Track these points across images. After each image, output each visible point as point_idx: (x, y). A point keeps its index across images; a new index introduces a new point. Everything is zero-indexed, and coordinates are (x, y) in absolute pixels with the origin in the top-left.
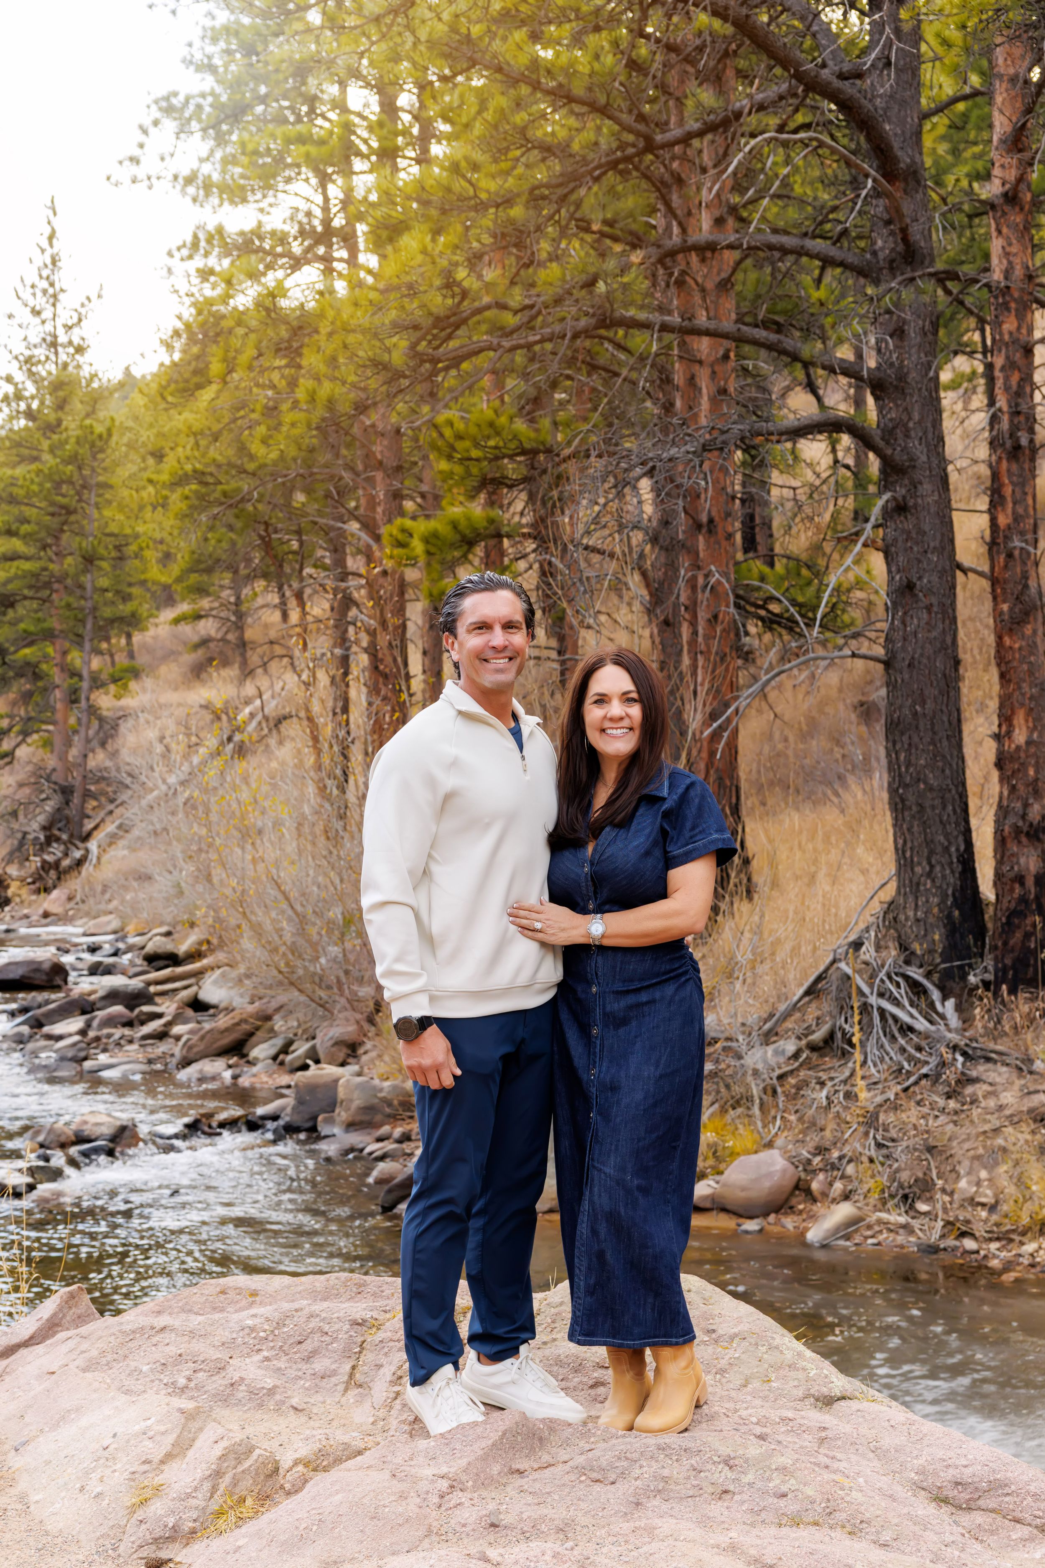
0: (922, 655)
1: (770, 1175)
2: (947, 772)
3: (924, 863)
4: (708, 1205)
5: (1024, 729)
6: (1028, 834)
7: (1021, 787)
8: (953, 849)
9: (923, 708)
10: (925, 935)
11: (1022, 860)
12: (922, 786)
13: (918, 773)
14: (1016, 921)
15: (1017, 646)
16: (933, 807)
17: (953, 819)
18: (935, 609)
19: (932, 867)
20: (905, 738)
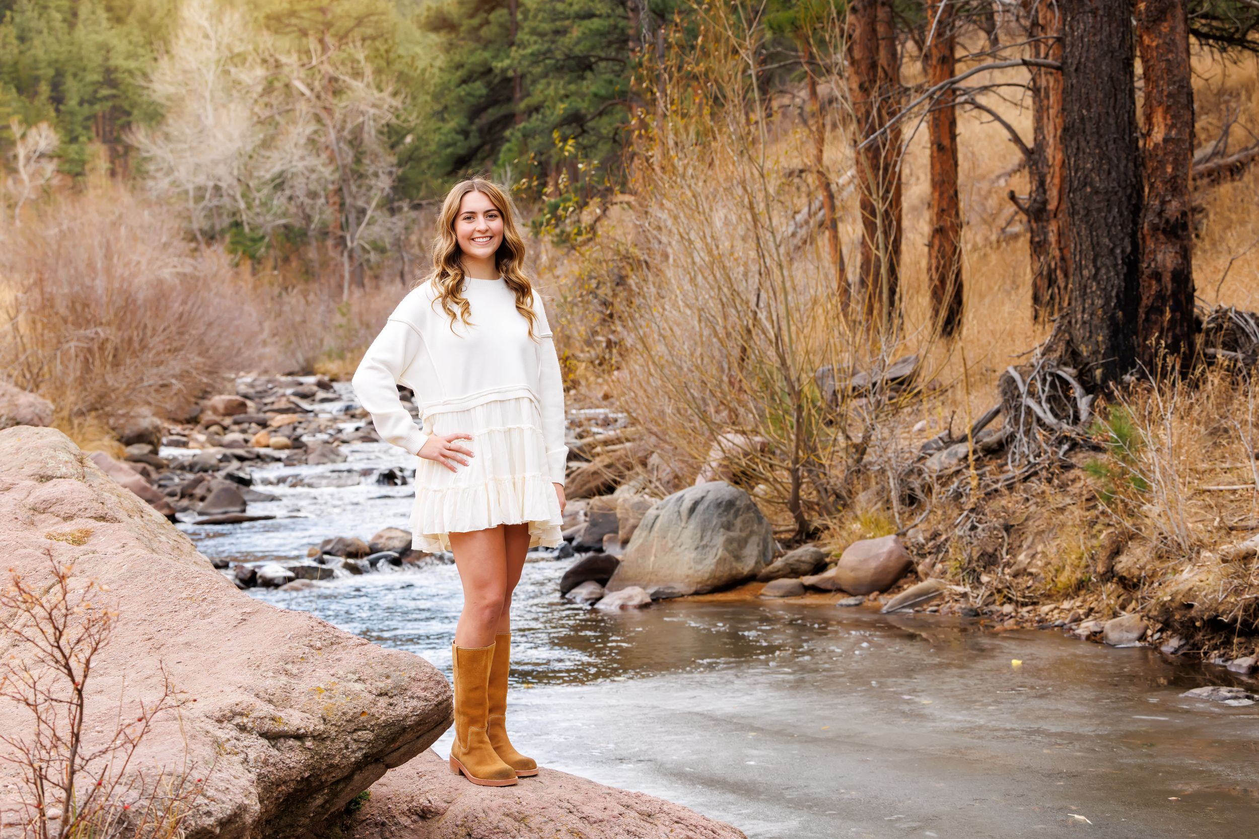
0: (1087, 58)
1: (877, 556)
2: (1114, 174)
3: (1091, 266)
4: (829, 587)
5: (1163, 127)
6: (1164, 231)
7: (1159, 184)
8: (1118, 251)
9: (1088, 111)
10: (1090, 337)
11: (1160, 257)
12: (1089, 190)
13: (1086, 177)
14: (1153, 317)
15: (1154, 44)
16: (1099, 210)
17: (1118, 221)
18: (1101, 12)
19: (1098, 270)
20: (1074, 143)
